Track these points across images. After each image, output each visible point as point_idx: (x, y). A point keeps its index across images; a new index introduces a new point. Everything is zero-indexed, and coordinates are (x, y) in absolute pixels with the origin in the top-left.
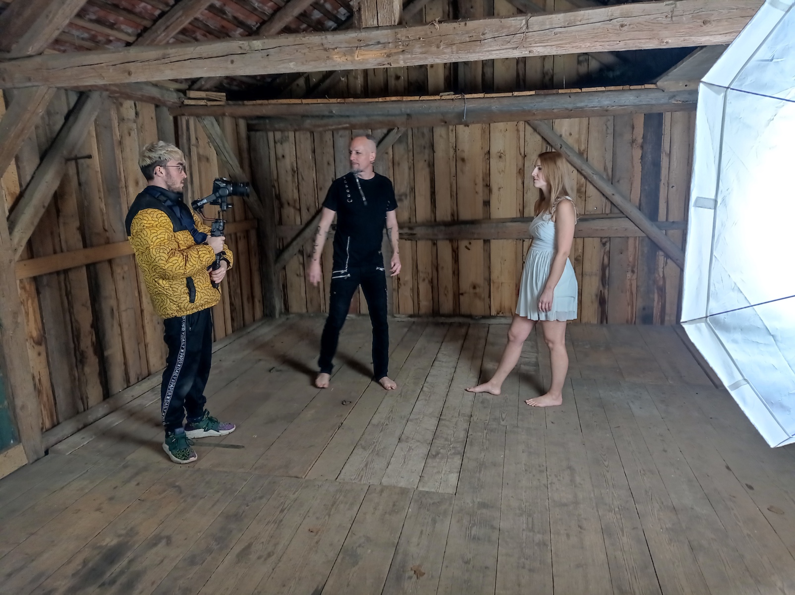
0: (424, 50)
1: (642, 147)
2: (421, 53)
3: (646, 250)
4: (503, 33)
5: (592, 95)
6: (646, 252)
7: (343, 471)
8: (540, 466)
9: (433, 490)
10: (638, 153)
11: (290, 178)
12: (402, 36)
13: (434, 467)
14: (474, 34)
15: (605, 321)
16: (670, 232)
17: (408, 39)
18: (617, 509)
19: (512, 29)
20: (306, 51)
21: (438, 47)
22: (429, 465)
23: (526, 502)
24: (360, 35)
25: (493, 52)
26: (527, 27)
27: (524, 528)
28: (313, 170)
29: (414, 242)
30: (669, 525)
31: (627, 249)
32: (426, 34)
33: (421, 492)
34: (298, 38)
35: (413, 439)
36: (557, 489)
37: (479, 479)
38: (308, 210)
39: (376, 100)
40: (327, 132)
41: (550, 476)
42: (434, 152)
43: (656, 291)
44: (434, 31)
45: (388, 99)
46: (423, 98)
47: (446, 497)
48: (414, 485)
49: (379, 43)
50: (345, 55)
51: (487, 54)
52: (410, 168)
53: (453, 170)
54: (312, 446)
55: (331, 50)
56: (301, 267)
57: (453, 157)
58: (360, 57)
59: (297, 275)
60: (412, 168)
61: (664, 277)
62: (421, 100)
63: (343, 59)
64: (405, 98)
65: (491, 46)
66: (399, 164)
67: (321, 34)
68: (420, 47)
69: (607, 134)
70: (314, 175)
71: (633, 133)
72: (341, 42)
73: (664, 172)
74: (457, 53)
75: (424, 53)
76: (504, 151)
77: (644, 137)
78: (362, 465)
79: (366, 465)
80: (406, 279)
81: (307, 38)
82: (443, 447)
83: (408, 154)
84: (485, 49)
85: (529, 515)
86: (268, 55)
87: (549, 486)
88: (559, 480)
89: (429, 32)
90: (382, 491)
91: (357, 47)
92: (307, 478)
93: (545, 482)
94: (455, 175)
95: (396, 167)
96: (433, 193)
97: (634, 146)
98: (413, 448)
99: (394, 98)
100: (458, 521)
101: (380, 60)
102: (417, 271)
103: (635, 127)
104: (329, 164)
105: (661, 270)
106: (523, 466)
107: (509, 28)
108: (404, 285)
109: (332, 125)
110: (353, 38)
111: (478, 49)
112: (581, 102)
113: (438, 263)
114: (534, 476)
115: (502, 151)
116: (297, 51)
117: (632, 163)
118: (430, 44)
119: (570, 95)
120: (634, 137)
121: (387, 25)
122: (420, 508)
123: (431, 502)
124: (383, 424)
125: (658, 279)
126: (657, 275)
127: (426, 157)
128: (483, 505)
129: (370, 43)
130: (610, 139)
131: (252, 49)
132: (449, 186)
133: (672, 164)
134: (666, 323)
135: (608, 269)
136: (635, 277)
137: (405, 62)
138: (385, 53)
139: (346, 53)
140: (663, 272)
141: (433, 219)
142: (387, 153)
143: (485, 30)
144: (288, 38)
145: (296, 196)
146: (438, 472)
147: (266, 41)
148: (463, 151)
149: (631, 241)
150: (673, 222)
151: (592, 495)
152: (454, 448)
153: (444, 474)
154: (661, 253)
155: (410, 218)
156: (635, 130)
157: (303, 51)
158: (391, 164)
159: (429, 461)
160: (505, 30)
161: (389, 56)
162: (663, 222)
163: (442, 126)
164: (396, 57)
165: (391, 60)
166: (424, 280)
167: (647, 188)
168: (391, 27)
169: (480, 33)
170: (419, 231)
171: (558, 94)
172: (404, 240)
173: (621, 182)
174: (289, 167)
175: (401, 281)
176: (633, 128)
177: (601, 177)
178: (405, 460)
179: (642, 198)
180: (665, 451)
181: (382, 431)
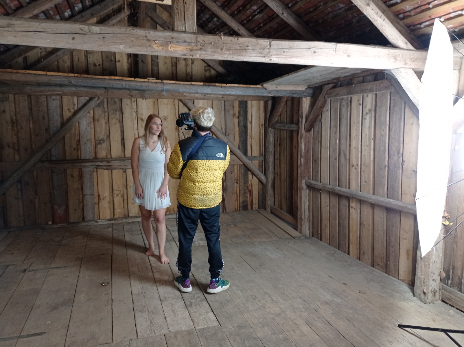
0: (213, 50)
1: (238, 118)
2: (212, 52)
3: (243, 171)
4: (258, 47)
5: (233, 88)
6: (243, 172)
7: (138, 330)
8: (251, 296)
9: (205, 327)
10: (236, 121)
11: (10, 127)
12: (200, 40)
13: (195, 312)
14: (242, 46)
15: (225, 211)
16: (253, 162)
17: (203, 42)
18: (304, 310)
19: (262, 46)
20: (134, 39)
21: (222, 49)
22: (191, 312)
23: (261, 318)
24: (173, 34)
25: (252, 57)
26: (270, 46)
27: (271, 333)
28: (30, 122)
29: (110, 171)
30: (331, 312)
31: (234, 171)
32: (215, 41)
33: (200, 330)
34: (129, 30)
35: (169, 298)
36: (269, 307)
37: (227, 313)
38: (26, 150)
39: (104, 77)
40: (42, 96)
41: (260, 300)
42: (122, 114)
43: (248, 193)
44: (220, 39)
45: (113, 77)
46: (136, 79)
47: (217, 329)
48: (192, 327)
49: (185, 41)
50: (161, 46)
51: (249, 57)
52: (106, 124)
53: (136, 126)
54: (102, 319)
55: (152, 41)
56: (19, 192)
57: (135, 117)
58: (172, 49)
59: (16, 198)
60: (108, 123)
61: (251, 185)
62: (135, 81)
63: (161, 48)
64: (125, 78)
65: (251, 54)
66: (98, 120)
67: (145, 30)
68: (211, 48)
69: (222, 110)
70: (31, 126)
71: (234, 111)
72: (160, 37)
73: (249, 131)
74: (233, 55)
75: (213, 52)
76: (167, 116)
77: (239, 113)
78: (149, 323)
79: (151, 322)
80: (105, 196)
81: (135, 30)
82: (191, 298)
83: (105, 114)
84: (248, 55)
85: (268, 326)
86: (103, 38)
87: (264, 306)
88: (266, 301)
89: (216, 40)
90: (175, 336)
91: (171, 42)
92: (114, 342)
93: (260, 304)
94: (137, 129)
95: (96, 122)
96: (123, 139)
97: (235, 117)
98: (173, 303)
99: (116, 78)
100: (234, 341)
101: (185, 52)
102: (113, 190)
103: (235, 107)
104: (43, 118)
105: (250, 181)
106: (243, 298)
107: (261, 45)
108: (104, 199)
109: (48, 92)
110: (169, 36)
111: (244, 54)
112: (228, 91)
113: (128, 183)
114: (253, 302)
115: (166, 116)
116: (127, 38)
117: (234, 125)
118: (217, 47)
119: (222, 87)
120: (234, 113)
121: (191, 31)
122: (207, 340)
123: (211, 334)
124: (142, 293)
125: (249, 186)
126: (248, 184)
127: (118, 116)
128: (240, 327)
129: (180, 41)
130: (223, 112)
131: (92, 32)
132: (133, 135)
133: (252, 127)
134: (254, 209)
135: (225, 182)
136: (238, 185)
137: (200, 56)
138: (189, 49)
139: (163, 45)
140: (251, 182)
141: (123, 156)
142: (89, 113)
143: (248, 44)
144: (120, 29)
145: (15, 140)
146: (200, 315)
147: (103, 28)
148: (142, 114)
149: (236, 167)
150: (255, 157)
151: (287, 305)
152: (198, 297)
153: (204, 315)
154: (249, 173)
155: (107, 156)
156: (235, 108)
157: (131, 39)
158: (92, 120)
159: (190, 309)
160: (259, 46)
161: (191, 50)
162: (250, 157)
163: (129, 98)
164: (195, 52)
165: (192, 53)
166: (118, 195)
167: (242, 139)
168: (193, 33)
169: (245, 45)
170: (114, 164)
171: (215, 86)
172: (103, 170)
173: (229, 135)
174: (9, 119)
175: (101, 197)
176: (234, 108)
177: (221, 132)
178: (174, 313)
179: (240, 144)
180: (299, 274)
181: (144, 297)
